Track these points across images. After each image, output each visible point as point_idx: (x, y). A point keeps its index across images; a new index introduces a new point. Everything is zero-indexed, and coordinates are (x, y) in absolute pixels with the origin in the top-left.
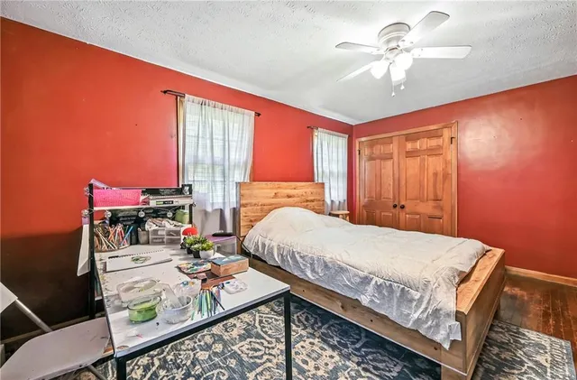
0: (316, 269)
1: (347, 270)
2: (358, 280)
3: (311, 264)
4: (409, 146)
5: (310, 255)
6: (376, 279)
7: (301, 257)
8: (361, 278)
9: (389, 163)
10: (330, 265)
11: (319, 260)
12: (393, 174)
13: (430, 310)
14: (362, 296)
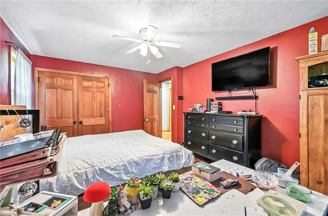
0: (130, 171)
1: (152, 159)
2: (160, 161)
3: (124, 170)
4: (86, 84)
5: (120, 164)
6: (166, 156)
7: (112, 169)
8: (160, 159)
9: (70, 93)
10: (140, 162)
11: (130, 163)
12: (73, 101)
13: (187, 157)
14: (164, 168)
